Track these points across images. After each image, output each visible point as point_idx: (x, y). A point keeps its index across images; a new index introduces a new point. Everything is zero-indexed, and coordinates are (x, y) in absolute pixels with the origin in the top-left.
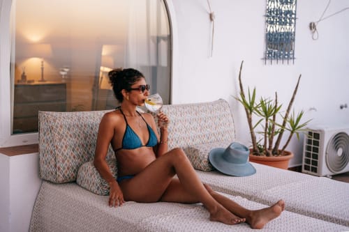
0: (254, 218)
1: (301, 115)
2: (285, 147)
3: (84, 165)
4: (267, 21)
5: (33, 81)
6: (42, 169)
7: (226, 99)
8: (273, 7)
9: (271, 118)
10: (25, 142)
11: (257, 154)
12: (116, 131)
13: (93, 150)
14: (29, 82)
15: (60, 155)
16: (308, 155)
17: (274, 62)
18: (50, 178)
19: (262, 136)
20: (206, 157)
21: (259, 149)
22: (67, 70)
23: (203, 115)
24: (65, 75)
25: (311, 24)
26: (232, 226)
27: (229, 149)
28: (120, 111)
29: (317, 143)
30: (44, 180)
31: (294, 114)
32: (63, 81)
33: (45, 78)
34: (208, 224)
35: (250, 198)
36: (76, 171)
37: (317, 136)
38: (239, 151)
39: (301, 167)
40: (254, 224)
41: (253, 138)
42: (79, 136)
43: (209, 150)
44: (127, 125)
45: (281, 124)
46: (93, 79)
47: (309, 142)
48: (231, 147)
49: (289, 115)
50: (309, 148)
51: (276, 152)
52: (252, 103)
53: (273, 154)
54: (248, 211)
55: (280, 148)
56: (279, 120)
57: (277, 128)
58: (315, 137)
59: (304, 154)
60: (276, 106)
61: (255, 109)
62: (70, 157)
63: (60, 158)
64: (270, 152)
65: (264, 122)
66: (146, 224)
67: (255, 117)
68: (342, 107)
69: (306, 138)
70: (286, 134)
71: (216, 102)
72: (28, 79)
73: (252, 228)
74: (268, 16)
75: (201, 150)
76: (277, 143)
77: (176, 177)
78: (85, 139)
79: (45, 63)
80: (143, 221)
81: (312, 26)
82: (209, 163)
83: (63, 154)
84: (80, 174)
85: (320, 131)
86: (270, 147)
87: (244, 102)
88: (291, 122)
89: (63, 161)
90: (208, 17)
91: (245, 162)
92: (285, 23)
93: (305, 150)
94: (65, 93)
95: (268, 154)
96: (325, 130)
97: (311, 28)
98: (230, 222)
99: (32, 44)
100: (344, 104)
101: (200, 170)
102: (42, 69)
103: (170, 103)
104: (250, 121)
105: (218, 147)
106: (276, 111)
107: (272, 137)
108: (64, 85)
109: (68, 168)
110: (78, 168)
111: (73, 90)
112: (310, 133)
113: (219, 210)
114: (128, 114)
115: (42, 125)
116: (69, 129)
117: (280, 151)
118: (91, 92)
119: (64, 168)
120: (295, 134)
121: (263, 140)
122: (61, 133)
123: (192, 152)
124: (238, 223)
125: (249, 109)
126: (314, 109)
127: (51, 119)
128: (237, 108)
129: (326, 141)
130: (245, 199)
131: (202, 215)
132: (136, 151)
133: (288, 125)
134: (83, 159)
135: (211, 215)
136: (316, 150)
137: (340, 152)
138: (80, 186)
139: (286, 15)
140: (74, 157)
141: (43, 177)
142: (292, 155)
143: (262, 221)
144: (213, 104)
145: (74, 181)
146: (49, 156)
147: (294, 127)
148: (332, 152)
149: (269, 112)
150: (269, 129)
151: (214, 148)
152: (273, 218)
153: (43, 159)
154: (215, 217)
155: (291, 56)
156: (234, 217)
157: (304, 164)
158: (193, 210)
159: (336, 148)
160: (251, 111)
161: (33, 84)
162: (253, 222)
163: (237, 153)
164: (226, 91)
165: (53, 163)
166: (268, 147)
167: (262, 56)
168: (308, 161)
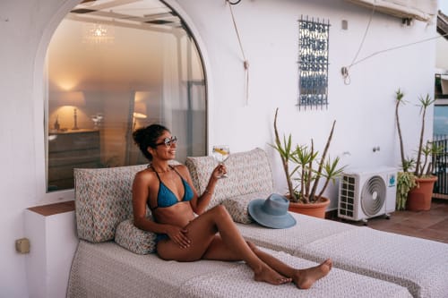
0: (301, 278)
1: (337, 161)
2: (321, 193)
3: (122, 224)
4: (300, 68)
5: (66, 129)
6: (79, 227)
7: (263, 148)
8: (305, 53)
9: (308, 165)
10: (61, 199)
11: (294, 202)
12: (150, 190)
13: (130, 207)
14: (62, 130)
15: (97, 213)
16: (344, 199)
17: (308, 107)
18: (88, 237)
19: (299, 183)
20: (246, 209)
21: (297, 195)
22: (100, 118)
23: (241, 165)
24: (98, 123)
25: (343, 69)
26: (278, 287)
27: (268, 200)
28: (152, 169)
29: (352, 188)
30: (81, 239)
31: (330, 160)
32: (96, 129)
33: (78, 126)
34: (253, 285)
35: (292, 253)
36: (114, 230)
37: (352, 180)
38: (279, 202)
39: (336, 211)
40: (301, 284)
41: (290, 185)
42: (116, 193)
43: (248, 202)
44: (161, 182)
45: (317, 170)
46: (126, 126)
47: (344, 186)
48: (271, 199)
49: (325, 162)
50: (344, 193)
51: (312, 198)
52: (288, 150)
53: (310, 201)
54: (294, 270)
55: (317, 194)
56: (315, 166)
57: (313, 174)
58: (350, 181)
59: (340, 192)
60: (312, 153)
61: (291, 155)
62: (107, 216)
63: (97, 217)
64: (307, 199)
65: (300, 170)
66: (189, 286)
67: (292, 165)
68: (374, 150)
69: (341, 182)
70: (322, 180)
71: (253, 151)
72: (61, 127)
73: (299, 288)
74: (300, 62)
75: (240, 202)
76: (314, 190)
77: (218, 234)
78: (123, 196)
79: (78, 111)
80: (186, 284)
81: (344, 71)
82: (249, 215)
83: (100, 213)
84: (118, 232)
85: (355, 175)
86: (307, 193)
87: (280, 149)
88: (328, 167)
89: (101, 220)
90: (242, 65)
91: (284, 213)
92: (318, 69)
93: (340, 195)
94: (99, 140)
95: (305, 201)
96: (360, 174)
97: (343, 73)
98: (275, 282)
99: (65, 92)
100: (376, 147)
101: (239, 222)
102: (75, 117)
103: (206, 155)
104: (286, 168)
105: (257, 198)
106: (312, 158)
107: (309, 184)
108: (97, 133)
109: (106, 227)
110: (116, 226)
111: (106, 137)
112: (345, 178)
113: (264, 269)
114: (160, 170)
115: (78, 183)
116: (106, 187)
117: (317, 198)
118: (124, 138)
119: (102, 227)
120: (331, 180)
121: (300, 187)
122: (98, 190)
123: (231, 204)
124: (284, 283)
125: (285, 156)
126: (348, 153)
127: (87, 177)
128: (273, 155)
129: (361, 185)
130: (288, 255)
131: (246, 275)
132: (173, 208)
133: (324, 171)
134: (121, 217)
135: (256, 275)
136: (352, 194)
137: (375, 195)
138: (118, 245)
139: (318, 61)
140: (112, 215)
141: (80, 236)
142: (329, 202)
143: (309, 280)
144: (250, 153)
145: (112, 240)
146: (86, 215)
147: (330, 173)
148: (367, 197)
149: (305, 160)
150: (306, 176)
151: (253, 199)
152: (320, 278)
153: (79, 218)
154: (259, 276)
155: (324, 101)
156: (280, 276)
157: (339, 208)
158: (236, 270)
159: (371, 193)
160: (287, 158)
161: (65, 132)
162: (299, 283)
163: (277, 205)
164: (262, 139)
165: (90, 223)
166: (304, 193)
167: (297, 102)
168: (343, 205)
